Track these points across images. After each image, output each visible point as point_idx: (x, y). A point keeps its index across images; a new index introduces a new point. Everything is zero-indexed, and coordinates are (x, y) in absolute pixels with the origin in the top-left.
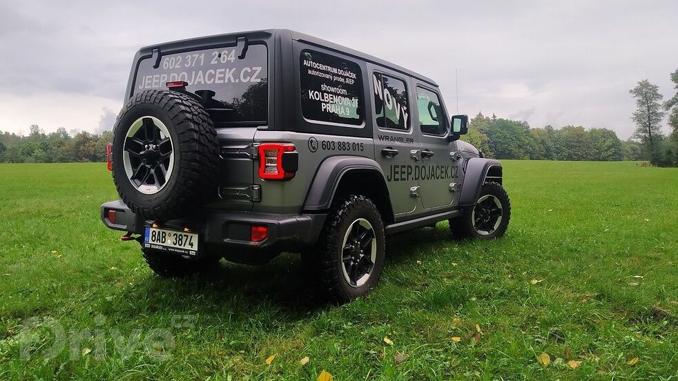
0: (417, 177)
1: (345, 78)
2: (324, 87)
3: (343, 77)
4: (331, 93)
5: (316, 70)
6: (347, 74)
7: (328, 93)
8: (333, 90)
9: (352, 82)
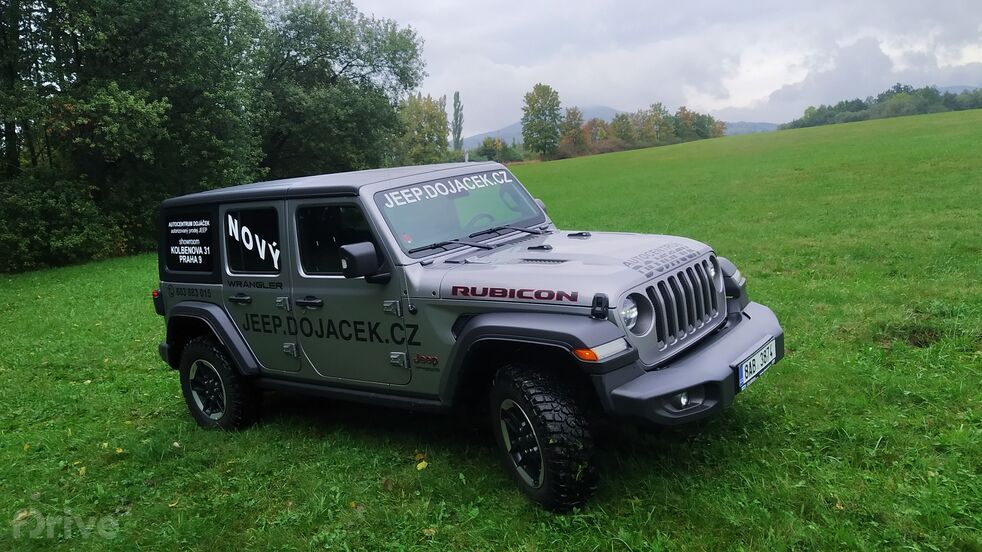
0: (293, 331)
1: (198, 228)
2: (181, 241)
3: (196, 227)
4: (187, 245)
5: (177, 228)
6: (201, 224)
7: (184, 246)
8: (188, 242)
9: (203, 230)
